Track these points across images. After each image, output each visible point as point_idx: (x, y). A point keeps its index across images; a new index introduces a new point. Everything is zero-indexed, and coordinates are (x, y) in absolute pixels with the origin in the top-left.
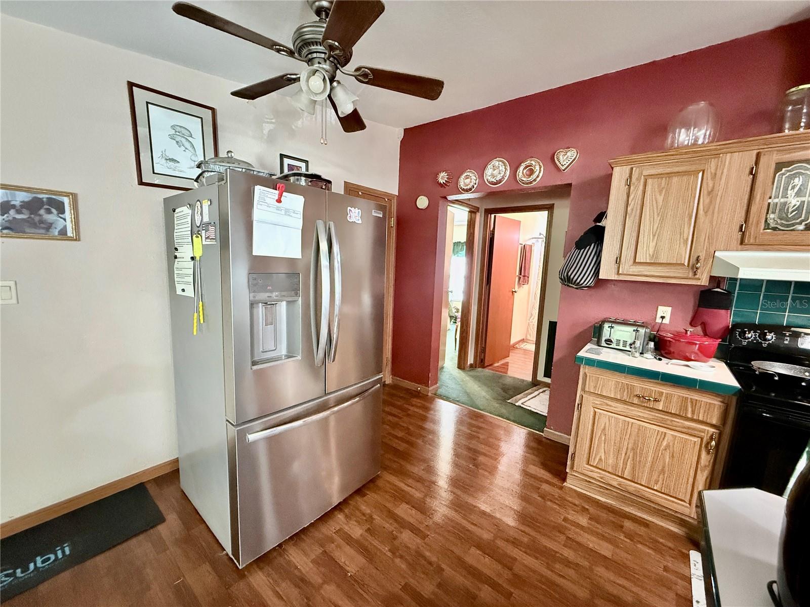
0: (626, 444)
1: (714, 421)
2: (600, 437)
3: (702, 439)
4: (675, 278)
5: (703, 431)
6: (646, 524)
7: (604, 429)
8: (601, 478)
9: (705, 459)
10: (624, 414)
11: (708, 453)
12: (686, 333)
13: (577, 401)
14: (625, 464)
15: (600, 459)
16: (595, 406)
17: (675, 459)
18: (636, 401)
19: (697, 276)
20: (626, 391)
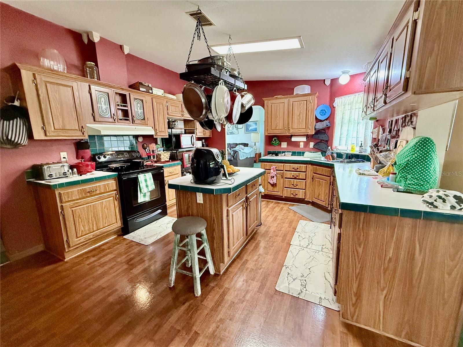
0: (90, 216)
1: (115, 188)
2: (79, 221)
3: (113, 197)
4: (76, 136)
5: (113, 194)
6: (107, 243)
7: (79, 216)
8: (85, 239)
9: (116, 203)
10: (85, 203)
11: (116, 200)
12: (82, 162)
13: (60, 211)
14: (93, 225)
15: (82, 231)
16: (71, 207)
17: (109, 210)
18: (88, 194)
19: (84, 135)
20: (83, 192)
